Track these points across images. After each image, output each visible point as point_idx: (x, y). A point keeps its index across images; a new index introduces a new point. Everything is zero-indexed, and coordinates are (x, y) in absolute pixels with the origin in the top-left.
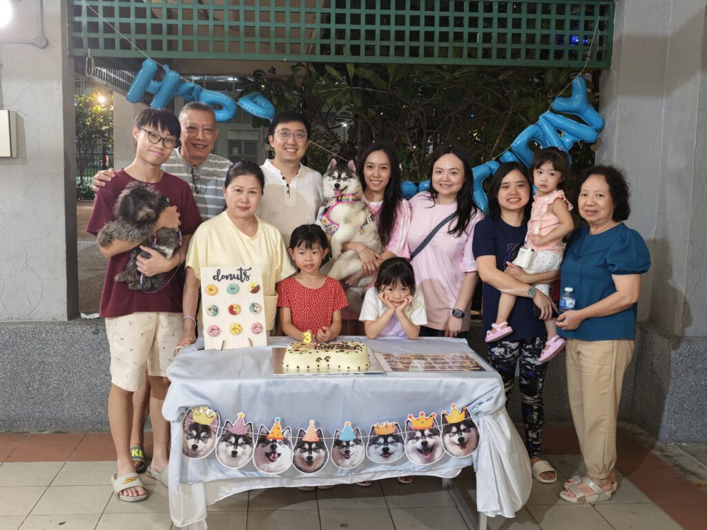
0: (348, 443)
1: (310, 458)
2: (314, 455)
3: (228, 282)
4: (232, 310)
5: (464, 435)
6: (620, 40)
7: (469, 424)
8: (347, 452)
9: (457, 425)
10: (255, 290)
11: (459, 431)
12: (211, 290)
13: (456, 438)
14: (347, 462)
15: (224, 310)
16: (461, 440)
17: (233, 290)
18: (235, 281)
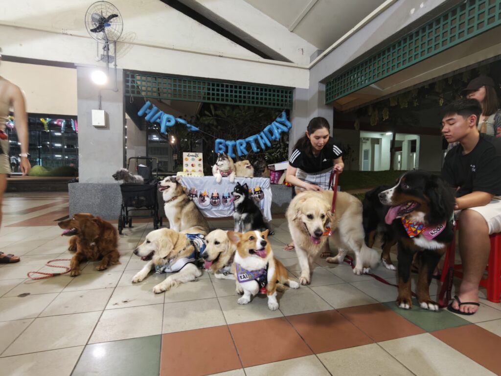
0: (226, 198)
1: (215, 202)
2: (216, 201)
3: (191, 157)
4: (192, 165)
5: (260, 194)
6: (295, 101)
7: (261, 191)
8: (226, 201)
9: (258, 192)
10: (200, 160)
11: (258, 193)
12: (187, 159)
13: (257, 196)
14: (226, 204)
15: (190, 165)
16: (259, 196)
17: (193, 160)
18: (194, 157)
